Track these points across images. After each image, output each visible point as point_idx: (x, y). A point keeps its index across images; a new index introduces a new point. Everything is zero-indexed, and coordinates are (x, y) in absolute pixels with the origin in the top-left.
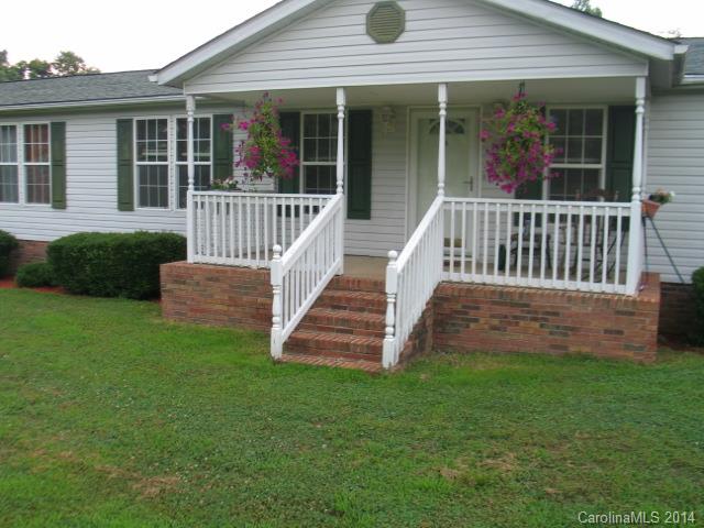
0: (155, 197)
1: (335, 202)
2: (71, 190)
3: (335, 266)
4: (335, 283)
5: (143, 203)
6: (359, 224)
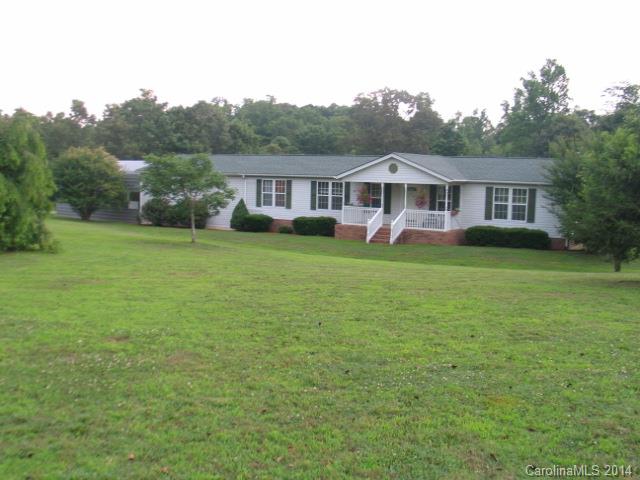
0: (324, 206)
1: (381, 210)
2: (293, 203)
3: (380, 225)
4: (381, 229)
5: (320, 207)
6: (387, 215)
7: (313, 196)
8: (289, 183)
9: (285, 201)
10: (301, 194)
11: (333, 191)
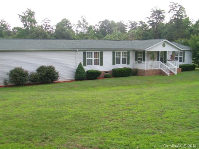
2: (104, 62)
5: (117, 64)
7: (114, 58)
8: (102, 53)
9: (100, 62)
10: (108, 58)
11: (122, 56)
